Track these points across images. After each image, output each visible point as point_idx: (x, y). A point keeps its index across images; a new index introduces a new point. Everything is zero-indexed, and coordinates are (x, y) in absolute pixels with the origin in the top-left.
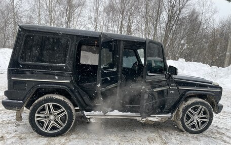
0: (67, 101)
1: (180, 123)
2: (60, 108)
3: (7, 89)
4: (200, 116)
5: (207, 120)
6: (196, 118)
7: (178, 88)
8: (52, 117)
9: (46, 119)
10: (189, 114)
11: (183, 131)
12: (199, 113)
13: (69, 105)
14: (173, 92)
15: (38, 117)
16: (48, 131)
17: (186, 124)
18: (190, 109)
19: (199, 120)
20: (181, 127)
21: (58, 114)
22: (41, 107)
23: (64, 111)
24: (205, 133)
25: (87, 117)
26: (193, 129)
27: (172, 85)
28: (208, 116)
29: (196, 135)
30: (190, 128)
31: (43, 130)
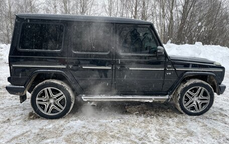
0: (65, 85)
1: (179, 105)
2: (58, 92)
3: (10, 76)
4: (200, 97)
5: (208, 102)
6: (196, 100)
7: (175, 69)
8: (52, 101)
9: (47, 103)
10: (188, 95)
11: (182, 114)
12: (199, 94)
13: (67, 89)
14: (170, 74)
15: (39, 101)
16: (49, 114)
17: (185, 106)
18: (188, 91)
19: (199, 102)
20: (180, 109)
21: (57, 98)
22: (41, 92)
23: (62, 95)
24: (205, 115)
25: (84, 100)
26: (192, 111)
27: (169, 66)
28: (208, 98)
29: (195, 117)
30: (189, 110)
31: (44, 112)
